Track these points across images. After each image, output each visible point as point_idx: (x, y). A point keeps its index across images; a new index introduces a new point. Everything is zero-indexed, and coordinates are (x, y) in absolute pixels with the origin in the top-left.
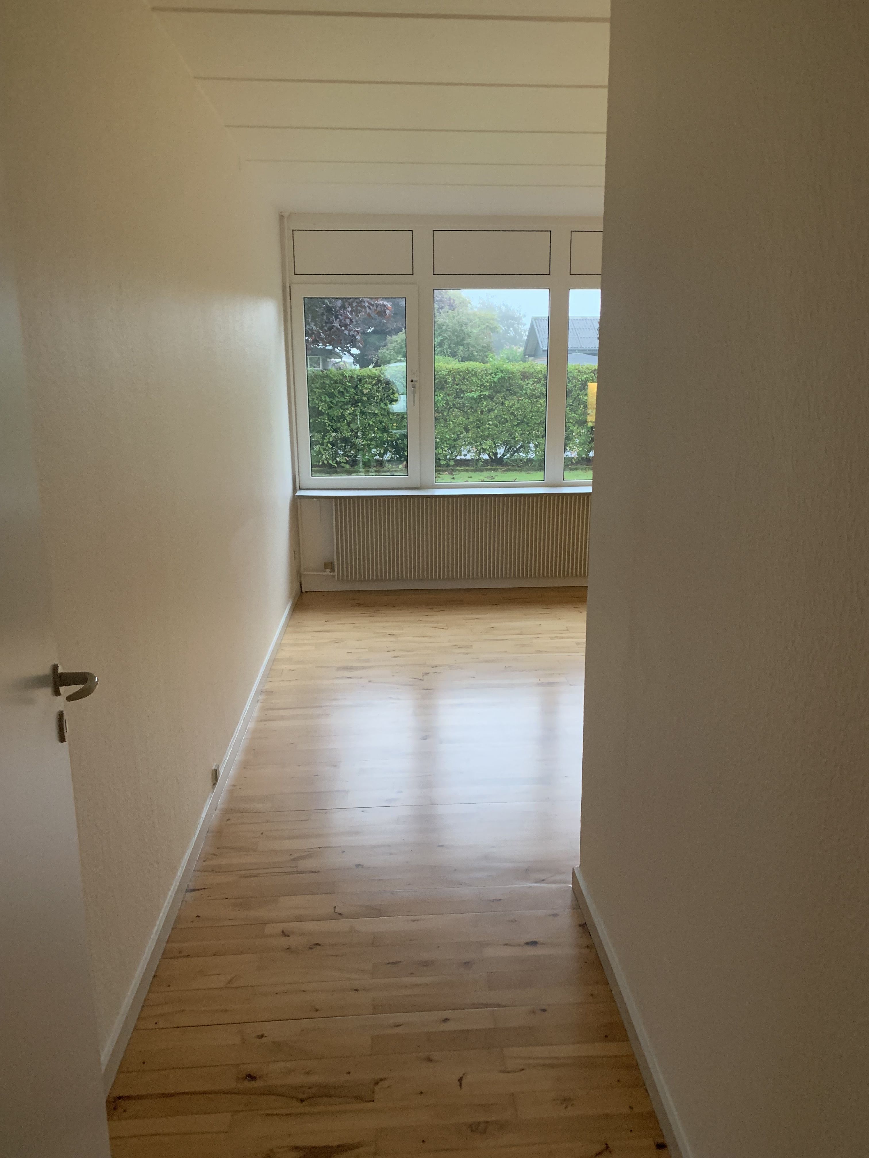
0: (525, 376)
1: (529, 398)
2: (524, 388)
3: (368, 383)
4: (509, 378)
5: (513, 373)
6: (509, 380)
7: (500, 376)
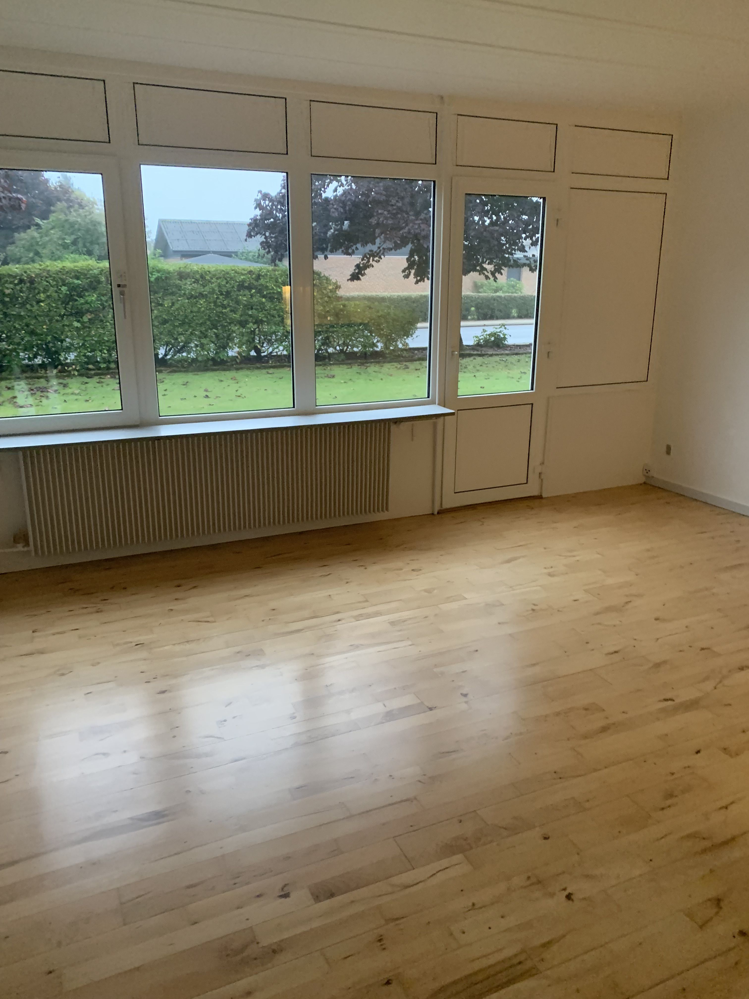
0: (182, 276)
1: (188, 299)
2: (182, 288)
3: (9, 282)
4: (166, 278)
5: (169, 273)
6: (166, 280)
7: (156, 276)
